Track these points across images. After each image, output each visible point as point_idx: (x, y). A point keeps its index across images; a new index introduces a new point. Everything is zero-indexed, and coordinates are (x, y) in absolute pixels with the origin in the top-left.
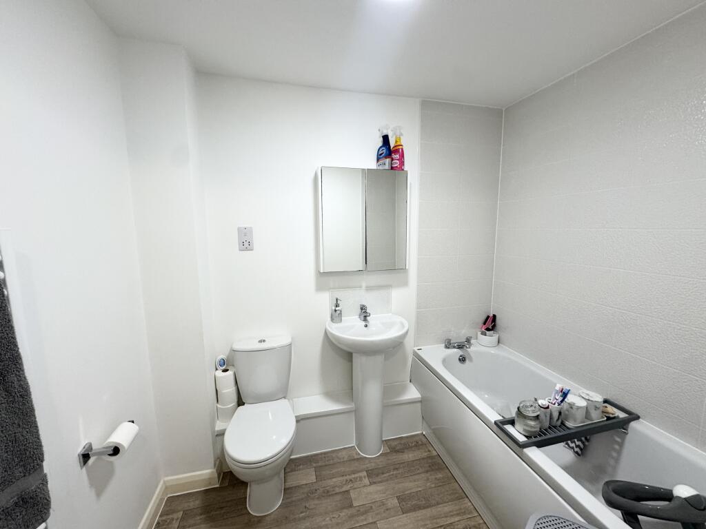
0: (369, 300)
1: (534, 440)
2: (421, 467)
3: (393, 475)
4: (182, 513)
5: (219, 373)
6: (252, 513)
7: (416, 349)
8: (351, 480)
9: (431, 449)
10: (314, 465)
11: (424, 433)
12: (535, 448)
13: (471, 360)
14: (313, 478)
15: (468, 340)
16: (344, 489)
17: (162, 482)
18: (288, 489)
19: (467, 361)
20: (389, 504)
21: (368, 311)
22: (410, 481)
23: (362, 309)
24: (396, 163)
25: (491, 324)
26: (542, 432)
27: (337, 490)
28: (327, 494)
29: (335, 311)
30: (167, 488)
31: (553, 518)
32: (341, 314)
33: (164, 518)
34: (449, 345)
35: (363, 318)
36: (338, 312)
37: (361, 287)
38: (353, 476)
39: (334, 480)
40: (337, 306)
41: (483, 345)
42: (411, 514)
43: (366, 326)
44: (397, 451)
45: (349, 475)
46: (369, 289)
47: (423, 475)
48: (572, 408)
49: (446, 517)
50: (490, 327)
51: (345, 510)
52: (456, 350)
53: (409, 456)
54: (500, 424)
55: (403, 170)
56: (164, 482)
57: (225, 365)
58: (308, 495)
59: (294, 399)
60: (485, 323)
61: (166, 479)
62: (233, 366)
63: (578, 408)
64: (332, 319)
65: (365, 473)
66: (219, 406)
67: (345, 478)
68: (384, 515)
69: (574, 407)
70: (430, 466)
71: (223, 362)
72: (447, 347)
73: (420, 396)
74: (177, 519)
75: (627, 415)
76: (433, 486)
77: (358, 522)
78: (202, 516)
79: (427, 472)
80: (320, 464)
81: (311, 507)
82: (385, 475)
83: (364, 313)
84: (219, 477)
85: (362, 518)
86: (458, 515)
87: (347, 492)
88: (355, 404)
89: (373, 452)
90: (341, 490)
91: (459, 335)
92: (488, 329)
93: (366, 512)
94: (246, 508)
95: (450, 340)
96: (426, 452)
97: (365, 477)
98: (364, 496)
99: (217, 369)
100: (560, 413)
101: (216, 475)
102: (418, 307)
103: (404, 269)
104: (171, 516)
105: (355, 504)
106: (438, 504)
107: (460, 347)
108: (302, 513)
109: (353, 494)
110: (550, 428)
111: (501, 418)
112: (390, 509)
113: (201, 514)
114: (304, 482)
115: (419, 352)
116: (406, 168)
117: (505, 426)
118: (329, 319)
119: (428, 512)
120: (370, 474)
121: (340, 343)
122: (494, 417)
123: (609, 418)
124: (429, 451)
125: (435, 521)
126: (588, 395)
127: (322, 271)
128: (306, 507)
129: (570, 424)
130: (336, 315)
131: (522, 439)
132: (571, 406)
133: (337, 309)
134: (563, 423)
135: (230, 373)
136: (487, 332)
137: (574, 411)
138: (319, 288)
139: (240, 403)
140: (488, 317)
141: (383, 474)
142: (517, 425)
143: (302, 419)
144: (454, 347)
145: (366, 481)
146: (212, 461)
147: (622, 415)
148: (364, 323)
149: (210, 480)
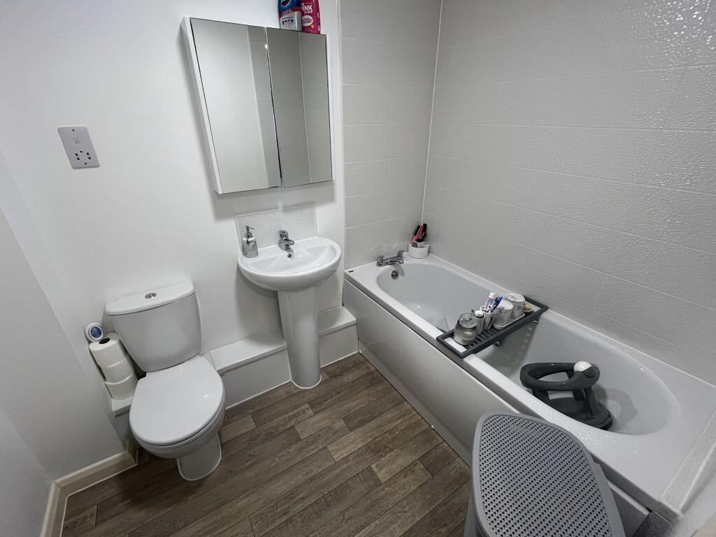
0: (289, 223)
1: (472, 348)
2: (362, 385)
3: (336, 399)
4: (96, 507)
5: (96, 346)
6: (187, 479)
7: (347, 271)
8: (294, 416)
9: (368, 365)
10: (251, 411)
11: (361, 352)
12: (473, 355)
13: (403, 274)
14: (252, 425)
15: (400, 255)
16: (288, 426)
17: (53, 487)
18: (226, 443)
19: (399, 275)
20: (337, 427)
21: (290, 238)
22: (353, 401)
23: (281, 236)
24: (308, 21)
25: (421, 234)
26: (477, 339)
27: (281, 429)
28: (271, 435)
29: (248, 242)
30: (63, 489)
31: (495, 417)
32: (255, 246)
33: (73, 519)
34: (381, 263)
35: (284, 248)
36: (252, 244)
37: (277, 208)
38: (296, 411)
39: (276, 420)
40: (249, 236)
41: (415, 257)
42: (358, 430)
43: (290, 256)
44: (336, 376)
45: (291, 411)
46: (287, 209)
47: (364, 392)
48: (501, 312)
49: (390, 423)
50: (421, 238)
51: (294, 446)
52: (388, 266)
53: (349, 377)
54: (441, 339)
55: (319, 33)
56: (57, 485)
57: (101, 333)
58: (249, 443)
59: (211, 352)
60: (415, 234)
61: (59, 480)
62: (115, 332)
63: (507, 311)
64: (245, 253)
65: (307, 405)
66: (107, 383)
67: (286, 416)
68: (333, 438)
69: (503, 312)
70: (370, 382)
71: (96, 332)
72: (379, 265)
73: (355, 319)
74: (92, 515)
75: (540, 308)
76: (375, 399)
77: (308, 453)
78: (126, 502)
79: (368, 388)
80: (257, 408)
81: (257, 453)
82: (328, 402)
83: (285, 241)
84: (134, 456)
85: (313, 447)
86: (399, 418)
87: (293, 427)
88: (286, 341)
89: (312, 382)
90: (286, 428)
91: (390, 251)
92: (419, 240)
93: (314, 442)
94: (181, 477)
95: (382, 257)
96: (364, 369)
97: (308, 409)
98: (309, 427)
99: (90, 342)
100: (492, 319)
101: (130, 456)
102: (347, 225)
103: (329, 181)
104: (82, 515)
105: (303, 436)
106: (381, 413)
107: (392, 262)
108: (247, 462)
109: (298, 429)
110: (482, 333)
111: (442, 333)
112: (337, 431)
113: (123, 500)
114: (243, 431)
115: (350, 274)
116: (323, 30)
117: (446, 340)
118: (240, 253)
119: (373, 424)
120: (312, 404)
121: (259, 282)
122: (435, 333)
123: (527, 314)
124: (368, 368)
125: (381, 429)
126: (513, 297)
127: (220, 192)
128: (250, 455)
129: (498, 326)
130: (249, 248)
131: (461, 349)
132: (501, 310)
133: (250, 240)
134: (492, 327)
135: (112, 343)
136: (418, 243)
137: (502, 315)
138: (220, 214)
139: (140, 374)
140: (419, 227)
141: (326, 401)
142: (456, 338)
143: (228, 371)
144: (387, 264)
145: (310, 412)
146: (120, 443)
147: (535, 309)
148: (286, 253)
149: (122, 463)
